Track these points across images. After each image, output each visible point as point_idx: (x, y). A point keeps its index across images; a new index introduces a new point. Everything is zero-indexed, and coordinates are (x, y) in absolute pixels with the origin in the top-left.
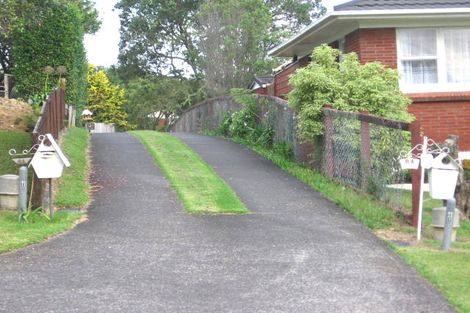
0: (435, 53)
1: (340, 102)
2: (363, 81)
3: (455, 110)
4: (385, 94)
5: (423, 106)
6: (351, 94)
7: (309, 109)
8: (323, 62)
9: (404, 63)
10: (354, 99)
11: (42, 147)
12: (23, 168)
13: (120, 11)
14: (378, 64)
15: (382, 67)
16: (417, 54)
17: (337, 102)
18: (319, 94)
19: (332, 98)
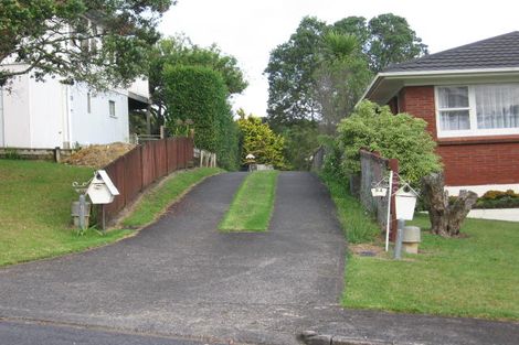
0: (468, 106)
1: (374, 145)
2: (393, 128)
3: (484, 151)
4: (410, 139)
5: (457, 148)
6: (383, 139)
7: (351, 151)
8: (364, 113)
9: (443, 113)
10: (385, 142)
11: (95, 180)
12: (82, 196)
13: (267, 75)
14: (406, 115)
15: (410, 117)
16: (453, 106)
17: (371, 145)
18: (357, 139)
19: (368, 142)
